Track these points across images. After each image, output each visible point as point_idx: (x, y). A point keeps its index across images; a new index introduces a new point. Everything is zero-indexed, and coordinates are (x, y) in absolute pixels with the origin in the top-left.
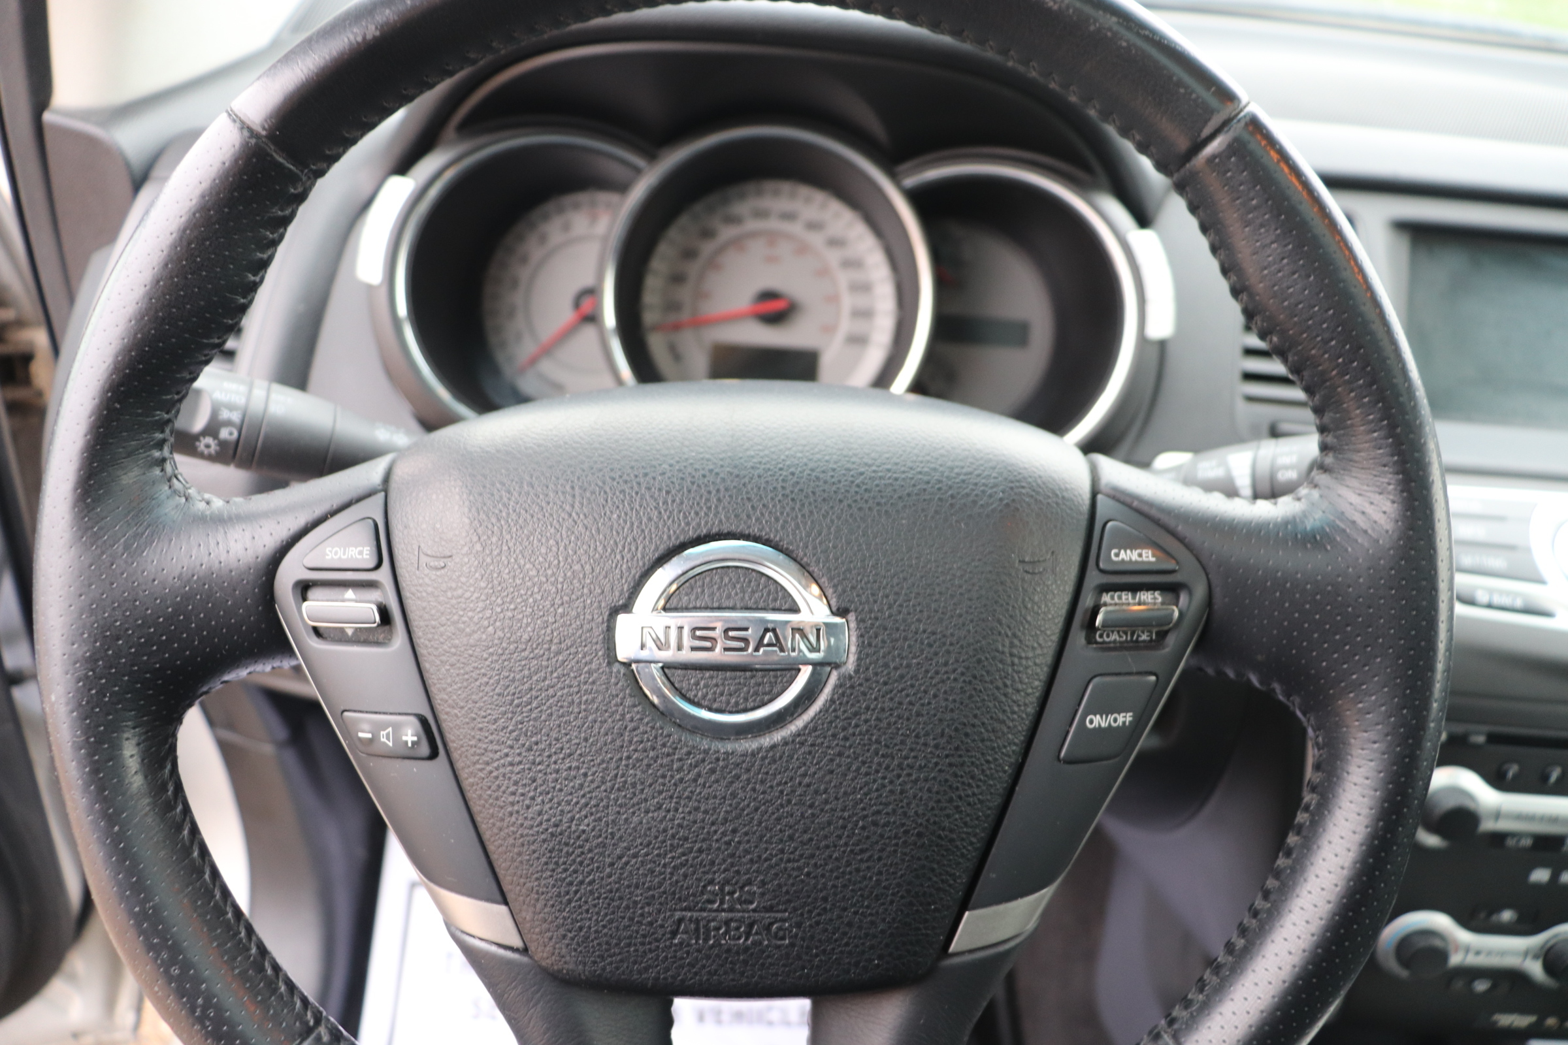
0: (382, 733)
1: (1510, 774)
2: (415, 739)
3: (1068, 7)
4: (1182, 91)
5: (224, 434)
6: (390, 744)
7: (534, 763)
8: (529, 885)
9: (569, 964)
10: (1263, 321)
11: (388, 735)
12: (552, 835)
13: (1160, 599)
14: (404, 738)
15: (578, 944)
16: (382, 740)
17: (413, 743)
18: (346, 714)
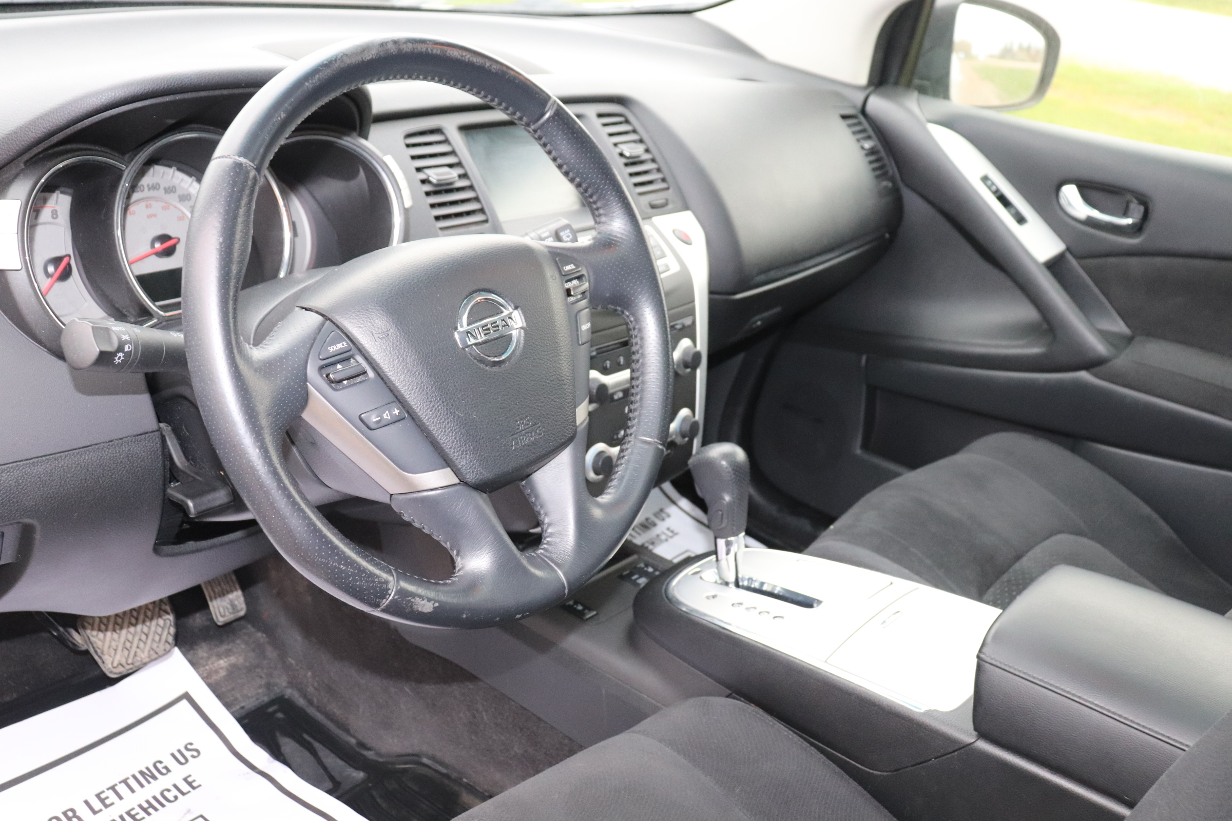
0: (384, 415)
1: (608, 366)
2: (399, 411)
3: (498, 70)
4: (537, 95)
5: (126, 349)
6: (389, 418)
7: (450, 399)
8: (462, 449)
9: (486, 474)
10: (573, 174)
11: (387, 414)
12: (466, 424)
13: (578, 282)
14: (394, 413)
15: (486, 465)
16: (385, 418)
17: (399, 413)
18: (363, 416)
